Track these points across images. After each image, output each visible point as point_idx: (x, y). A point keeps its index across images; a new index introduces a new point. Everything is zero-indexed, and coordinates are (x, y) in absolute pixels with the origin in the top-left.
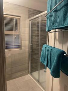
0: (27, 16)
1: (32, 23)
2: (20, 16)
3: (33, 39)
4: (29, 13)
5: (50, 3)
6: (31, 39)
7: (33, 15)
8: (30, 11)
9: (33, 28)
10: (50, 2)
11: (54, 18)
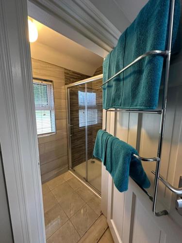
0: (63, 81)
1: (72, 92)
2: (51, 81)
3: (74, 117)
4: (65, 76)
5: (108, 67)
6: (71, 116)
7: (72, 80)
8: (68, 74)
9: (73, 99)
10: (108, 65)
11: (116, 92)
